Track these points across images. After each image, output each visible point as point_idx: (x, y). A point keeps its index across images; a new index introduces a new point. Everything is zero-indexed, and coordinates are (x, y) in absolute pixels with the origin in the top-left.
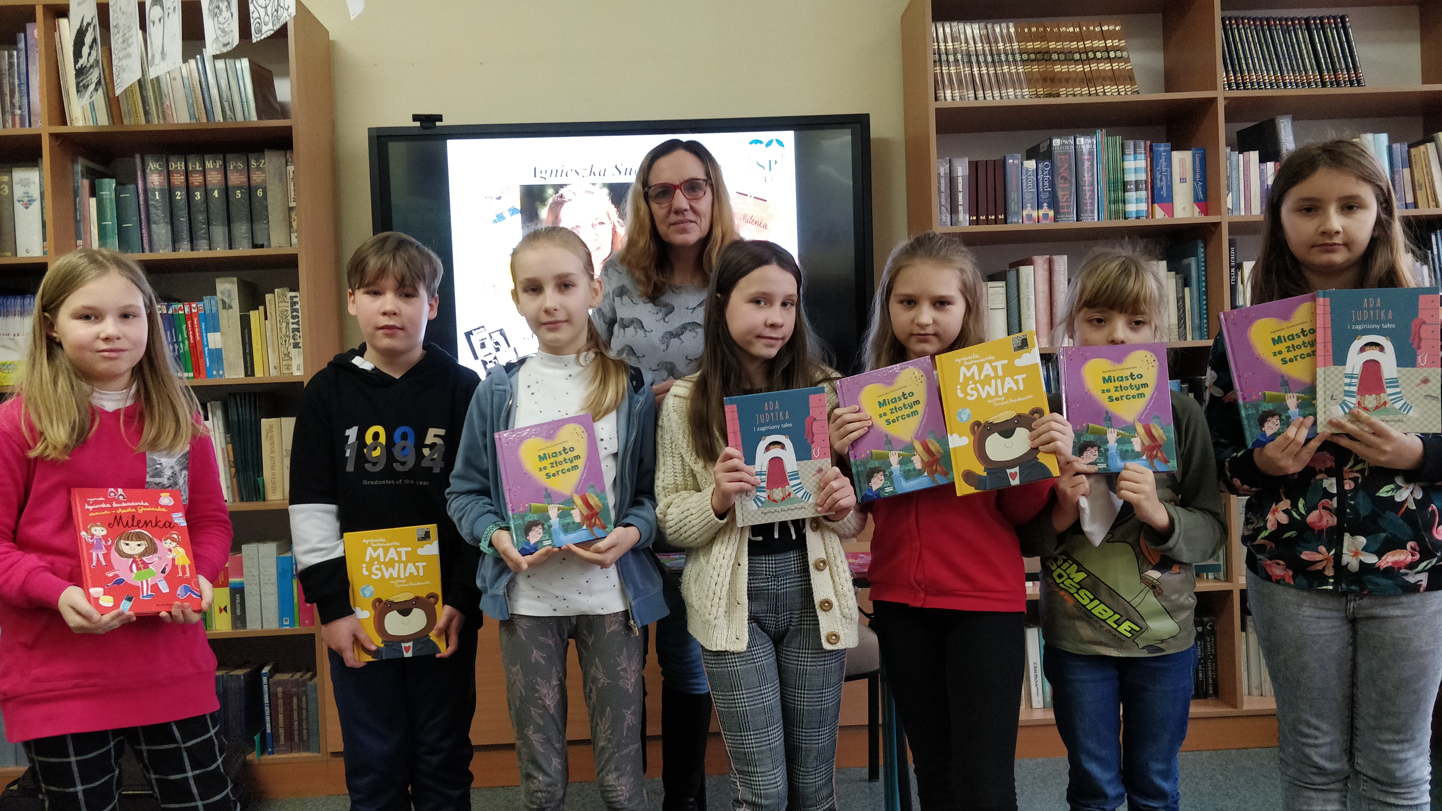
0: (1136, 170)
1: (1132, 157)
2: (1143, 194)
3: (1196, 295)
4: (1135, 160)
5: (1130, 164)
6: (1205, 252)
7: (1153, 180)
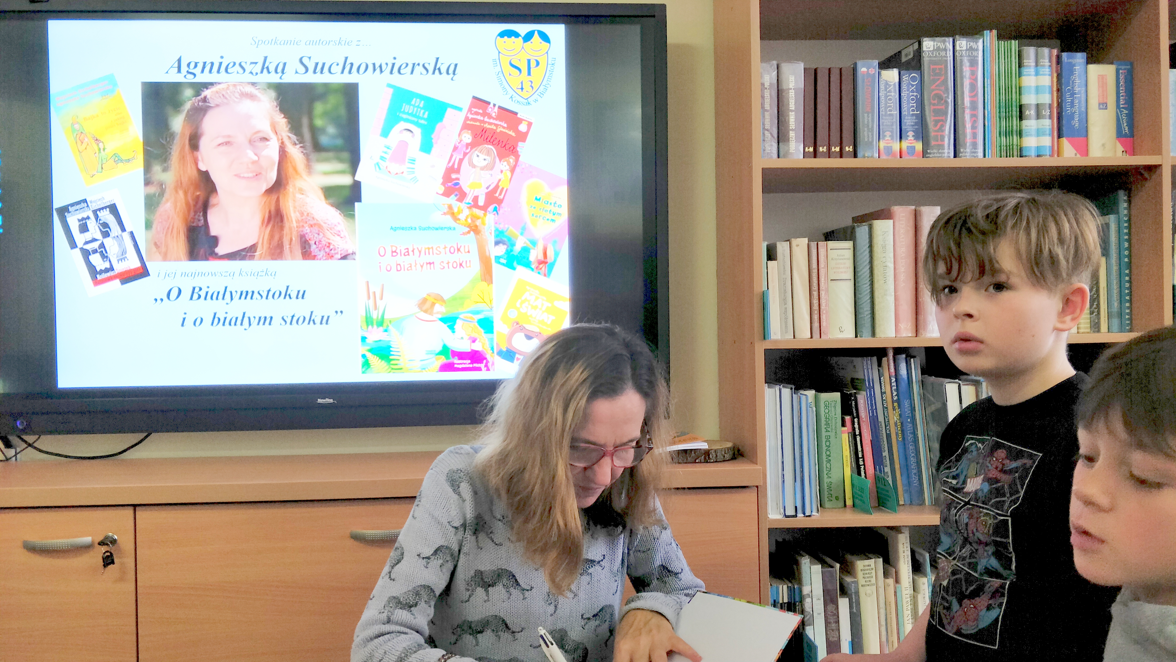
0: (1038, 90)
1: (1032, 70)
2: (1047, 124)
3: (1115, 268)
4: (1037, 74)
5: (1029, 80)
6: (1129, 208)
7: (1060, 105)
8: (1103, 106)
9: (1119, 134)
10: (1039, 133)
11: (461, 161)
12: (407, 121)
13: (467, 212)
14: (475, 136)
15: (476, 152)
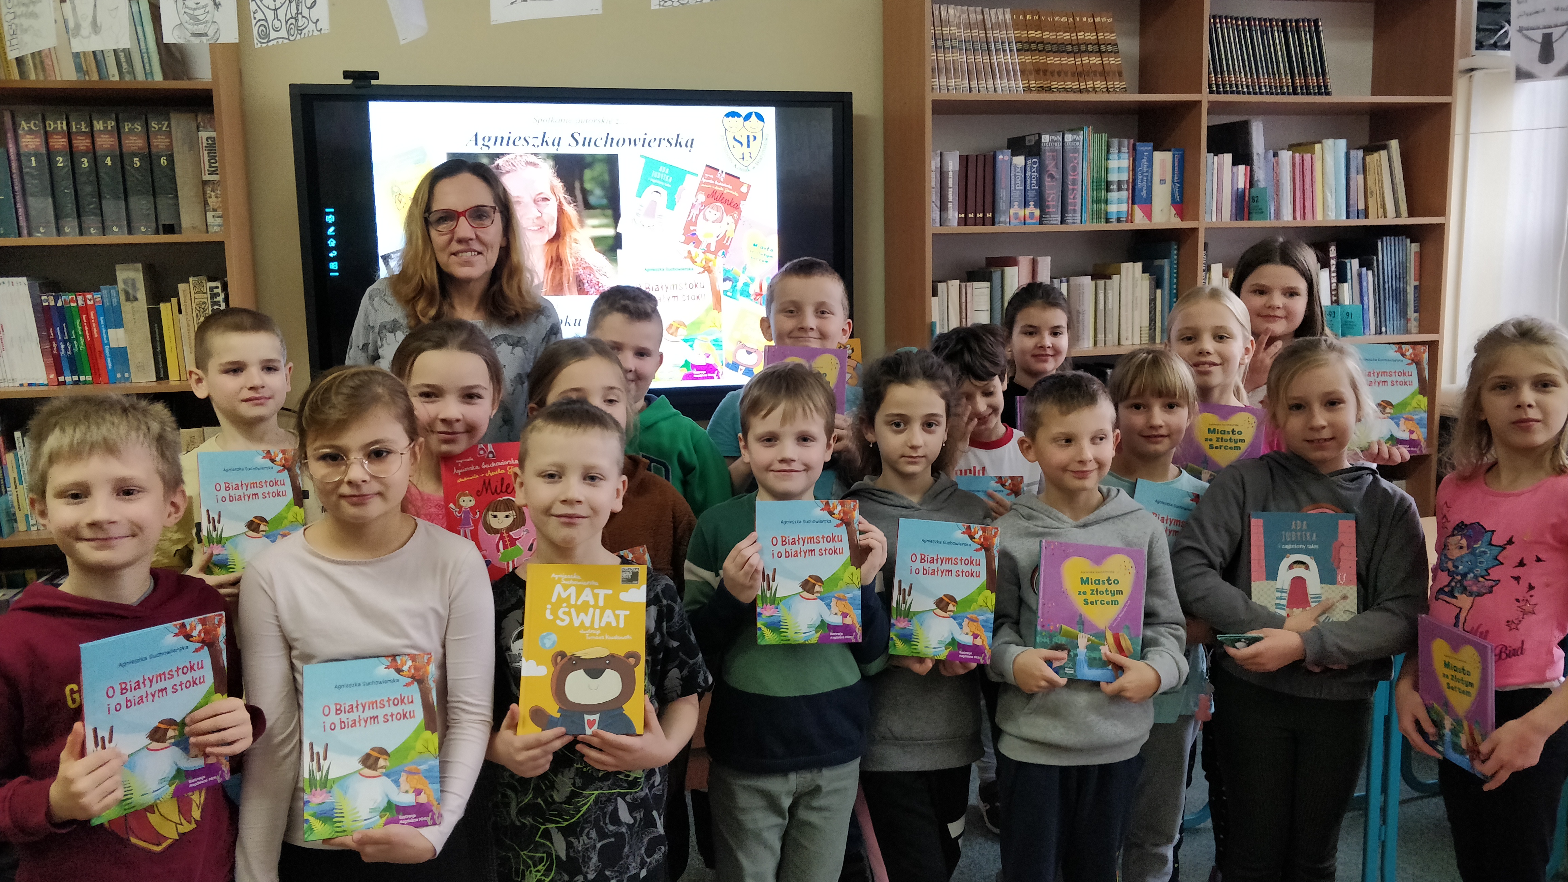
0: (1119, 170)
1: (1116, 156)
2: (1124, 194)
3: (1167, 297)
4: (1119, 158)
5: (1113, 163)
6: (1178, 255)
7: (1134, 181)
8: (1163, 182)
9: (1174, 202)
10: (1119, 202)
11: (697, 216)
12: (656, 184)
13: (702, 256)
14: (708, 196)
15: (709, 209)
